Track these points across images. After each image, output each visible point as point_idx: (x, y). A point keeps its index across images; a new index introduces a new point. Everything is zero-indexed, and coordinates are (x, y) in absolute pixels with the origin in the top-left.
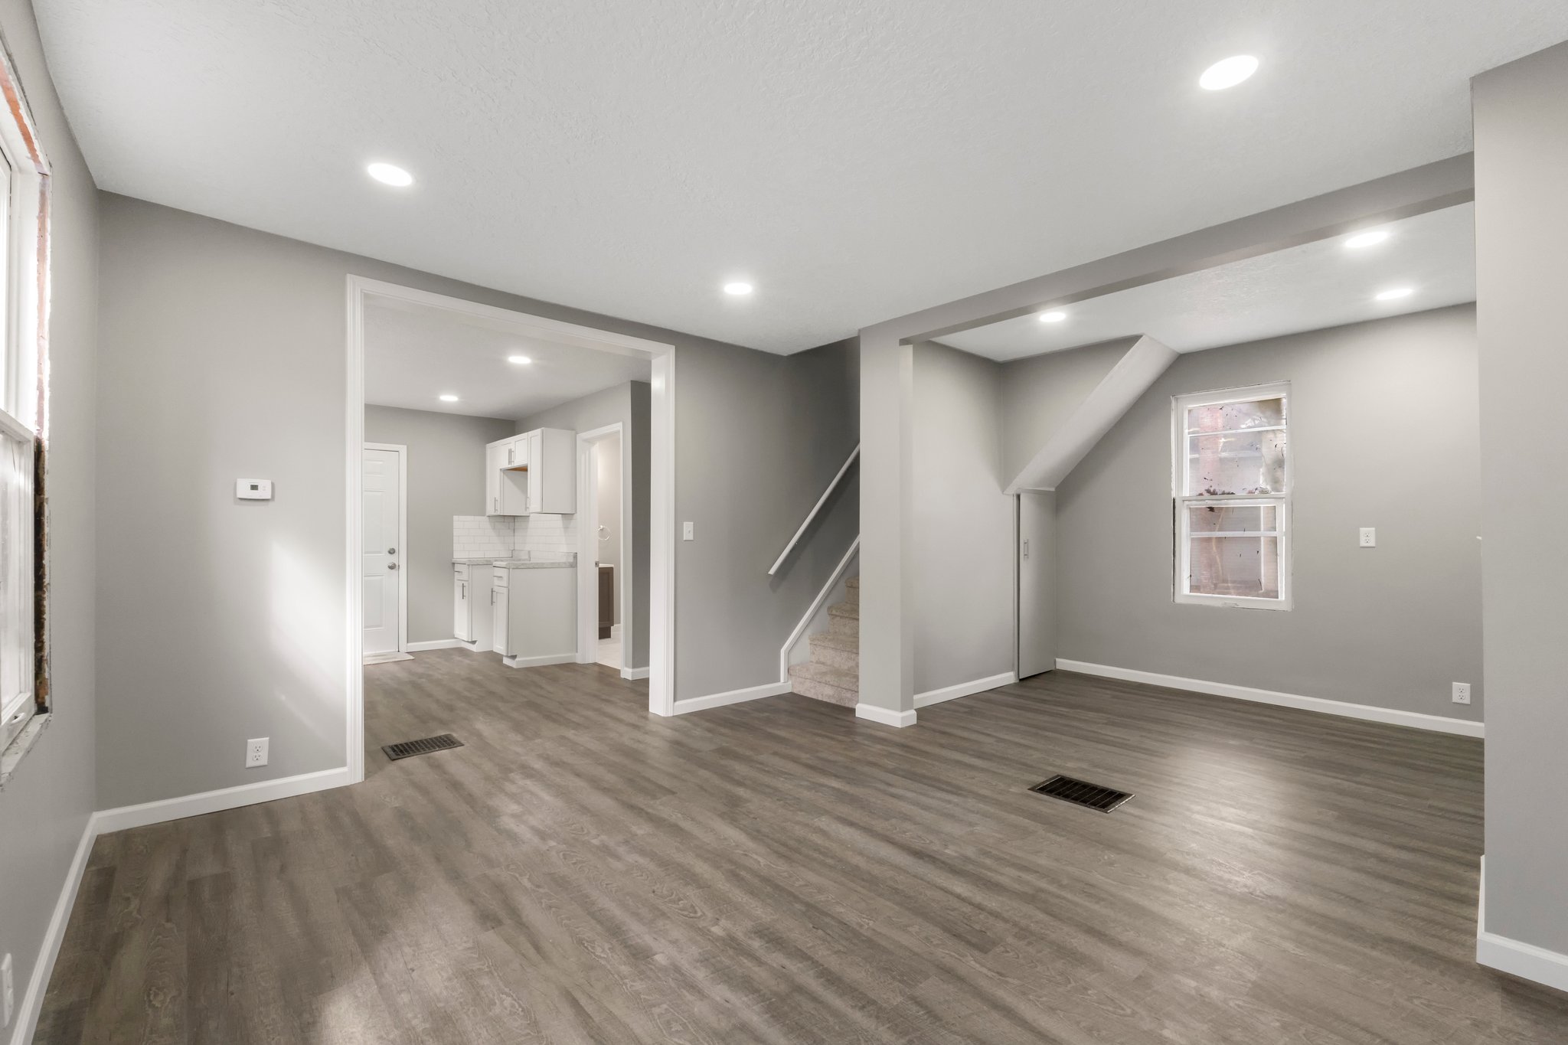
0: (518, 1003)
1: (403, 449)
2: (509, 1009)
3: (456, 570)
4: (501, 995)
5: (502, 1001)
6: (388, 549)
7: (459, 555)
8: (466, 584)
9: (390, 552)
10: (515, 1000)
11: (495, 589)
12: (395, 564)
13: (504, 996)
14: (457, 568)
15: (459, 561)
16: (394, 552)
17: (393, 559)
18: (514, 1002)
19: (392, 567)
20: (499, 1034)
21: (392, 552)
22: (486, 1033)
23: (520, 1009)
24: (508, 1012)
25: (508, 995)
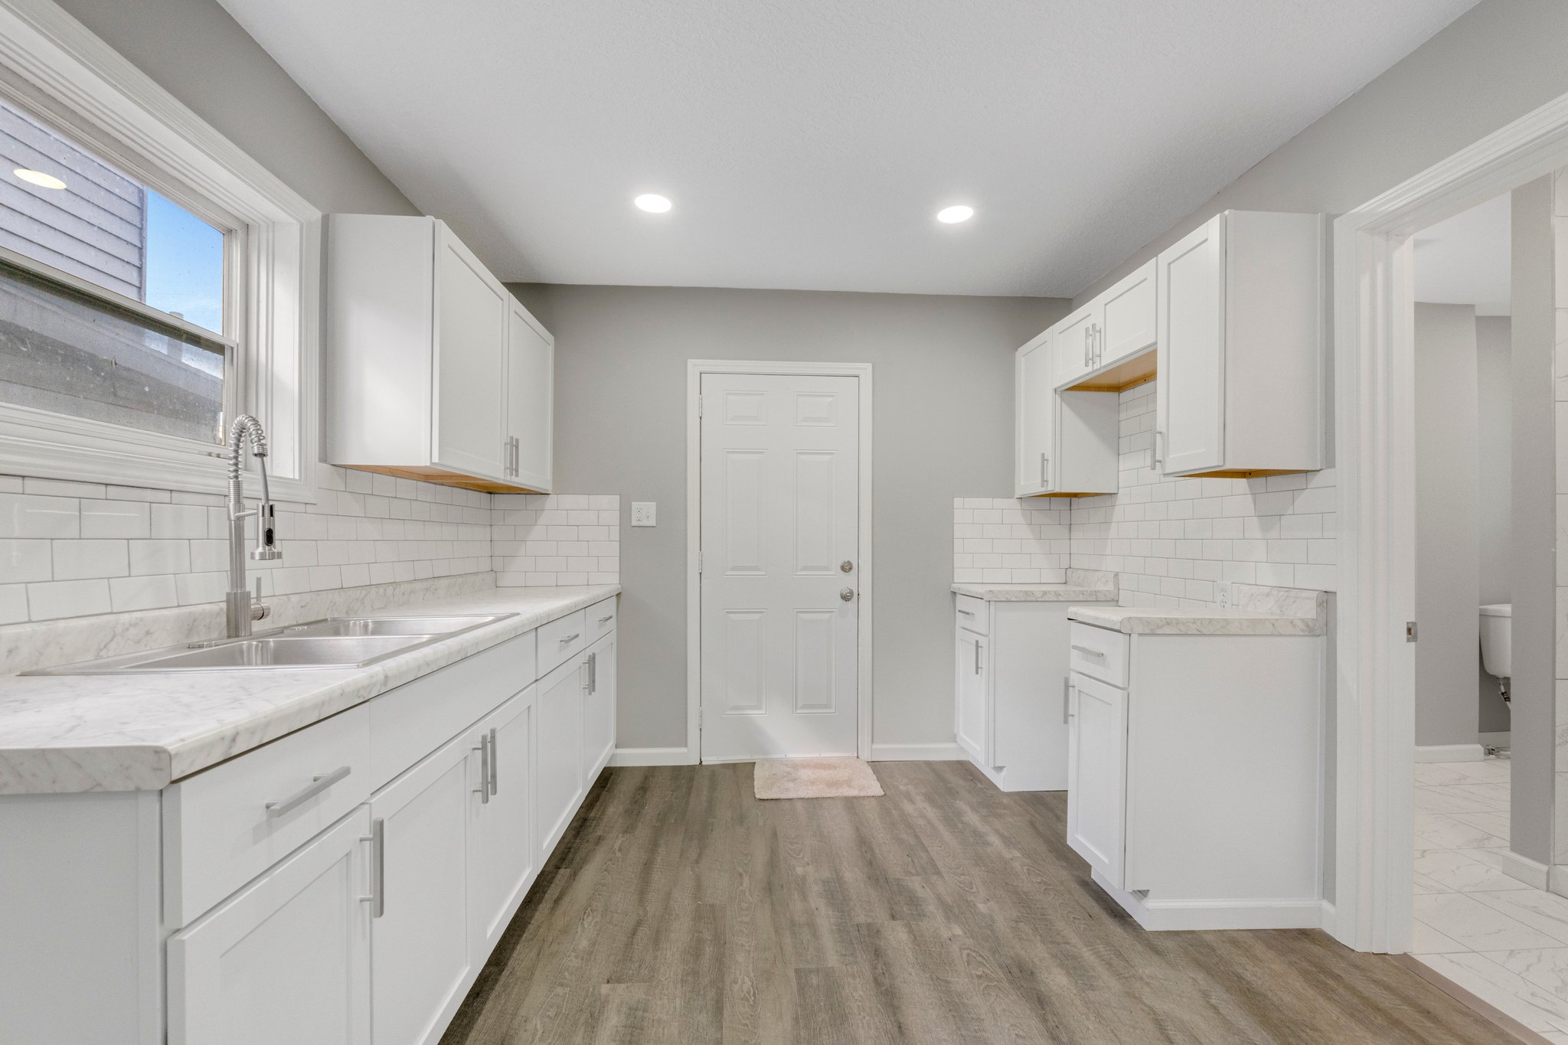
1: (865, 370)
3: (959, 607)
6: (840, 563)
7: (964, 576)
8: (983, 641)
9: (843, 568)
11: (1074, 678)
12: (852, 593)
14: (962, 603)
15: (965, 588)
16: (851, 569)
17: (848, 582)
19: (846, 598)
21: (846, 568)
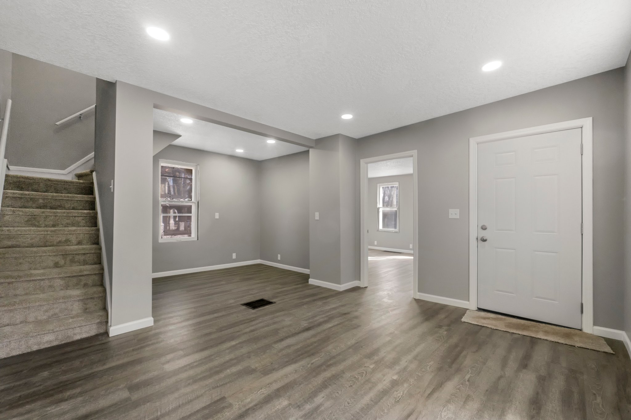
0: (442, 410)
2: (447, 412)
4: (443, 417)
5: (445, 416)
10: (442, 412)
13: (443, 416)
18: (443, 411)
20: (459, 410)
22: (462, 414)
23: (445, 408)
24: (449, 412)
25: (441, 415)
